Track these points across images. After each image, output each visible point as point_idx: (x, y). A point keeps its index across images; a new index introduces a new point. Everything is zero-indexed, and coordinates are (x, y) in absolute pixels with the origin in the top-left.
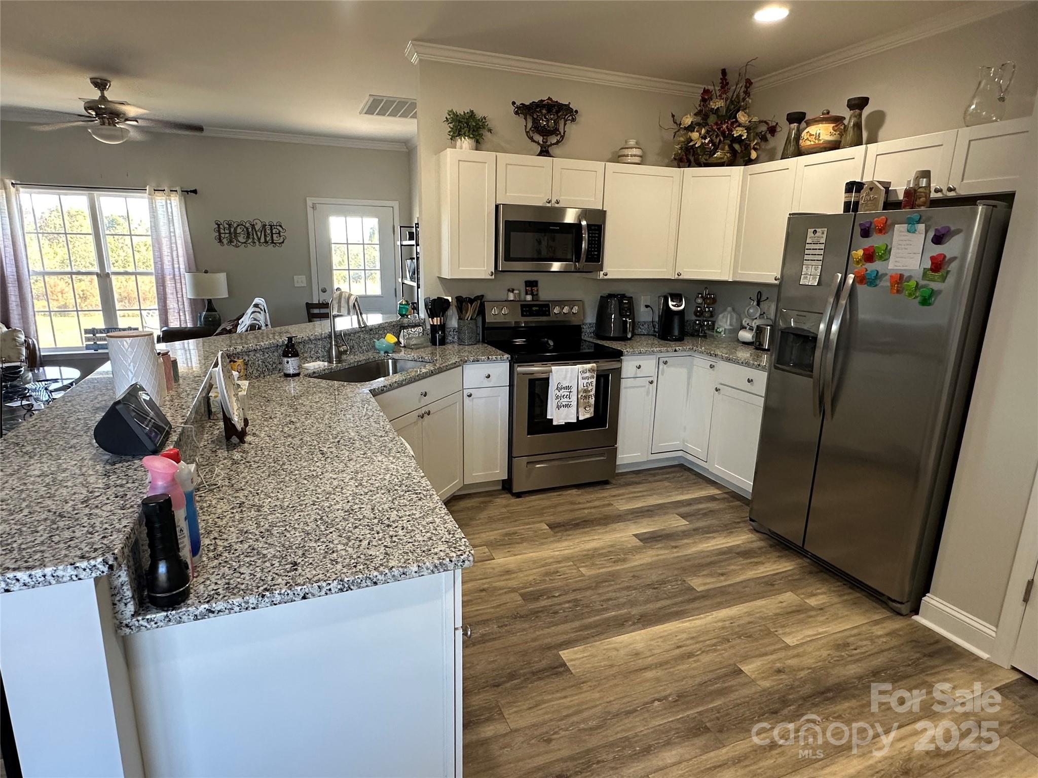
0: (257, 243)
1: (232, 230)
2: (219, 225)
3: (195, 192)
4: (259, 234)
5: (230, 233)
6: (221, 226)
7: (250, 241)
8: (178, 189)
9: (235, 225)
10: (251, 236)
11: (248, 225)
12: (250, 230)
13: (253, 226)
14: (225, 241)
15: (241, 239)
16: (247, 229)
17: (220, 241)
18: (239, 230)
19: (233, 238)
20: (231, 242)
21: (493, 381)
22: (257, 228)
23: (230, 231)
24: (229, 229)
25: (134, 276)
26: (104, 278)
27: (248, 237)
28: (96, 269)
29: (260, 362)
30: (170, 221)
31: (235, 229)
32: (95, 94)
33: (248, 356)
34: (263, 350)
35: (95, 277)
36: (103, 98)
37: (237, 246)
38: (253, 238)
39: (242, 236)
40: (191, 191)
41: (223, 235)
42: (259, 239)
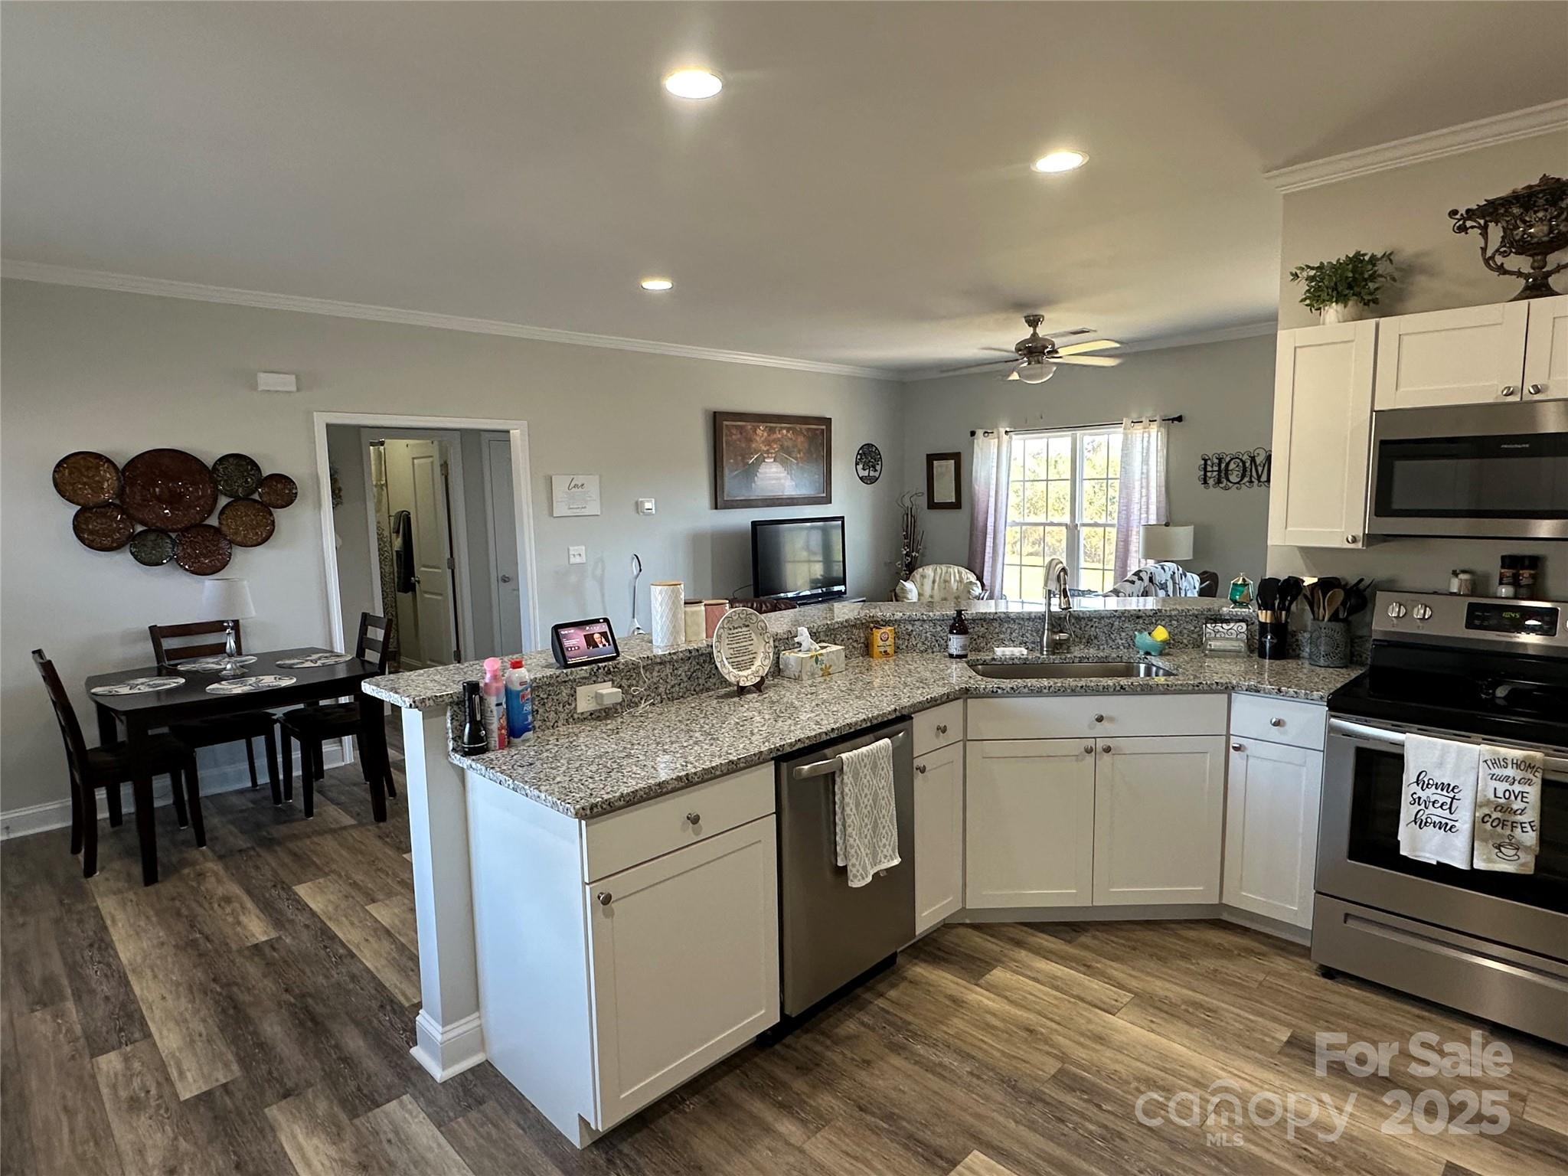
0: (1256, 482)
1: (1223, 466)
2: (1206, 461)
3: (1180, 419)
4: (1260, 469)
5: (1219, 471)
6: (1209, 462)
7: (1246, 479)
8: (1157, 418)
9: (1228, 459)
10: (1248, 473)
11: (1245, 458)
12: (1248, 465)
13: (1253, 459)
14: (1211, 482)
15: (1234, 478)
16: (1244, 463)
17: (1205, 482)
18: (1232, 466)
19: (1223, 474)
20: (1219, 482)
21: (1289, 734)
22: (1258, 460)
23: (1220, 467)
24: (1219, 465)
25: (1102, 529)
26: (1073, 530)
27: (1243, 476)
28: (1067, 519)
29: (928, 635)
30: (1145, 461)
31: (1228, 464)
32: (1026, 332)
33: (913, 625)
34: (934, 622)
35: (1064, 528)
36: (1035, 334)
37: (1226, 489)
38: (1251, 476)
39: (1235, 473)
40: (1173, 420)
41: (1209, 474)
42: (1259, 477)
